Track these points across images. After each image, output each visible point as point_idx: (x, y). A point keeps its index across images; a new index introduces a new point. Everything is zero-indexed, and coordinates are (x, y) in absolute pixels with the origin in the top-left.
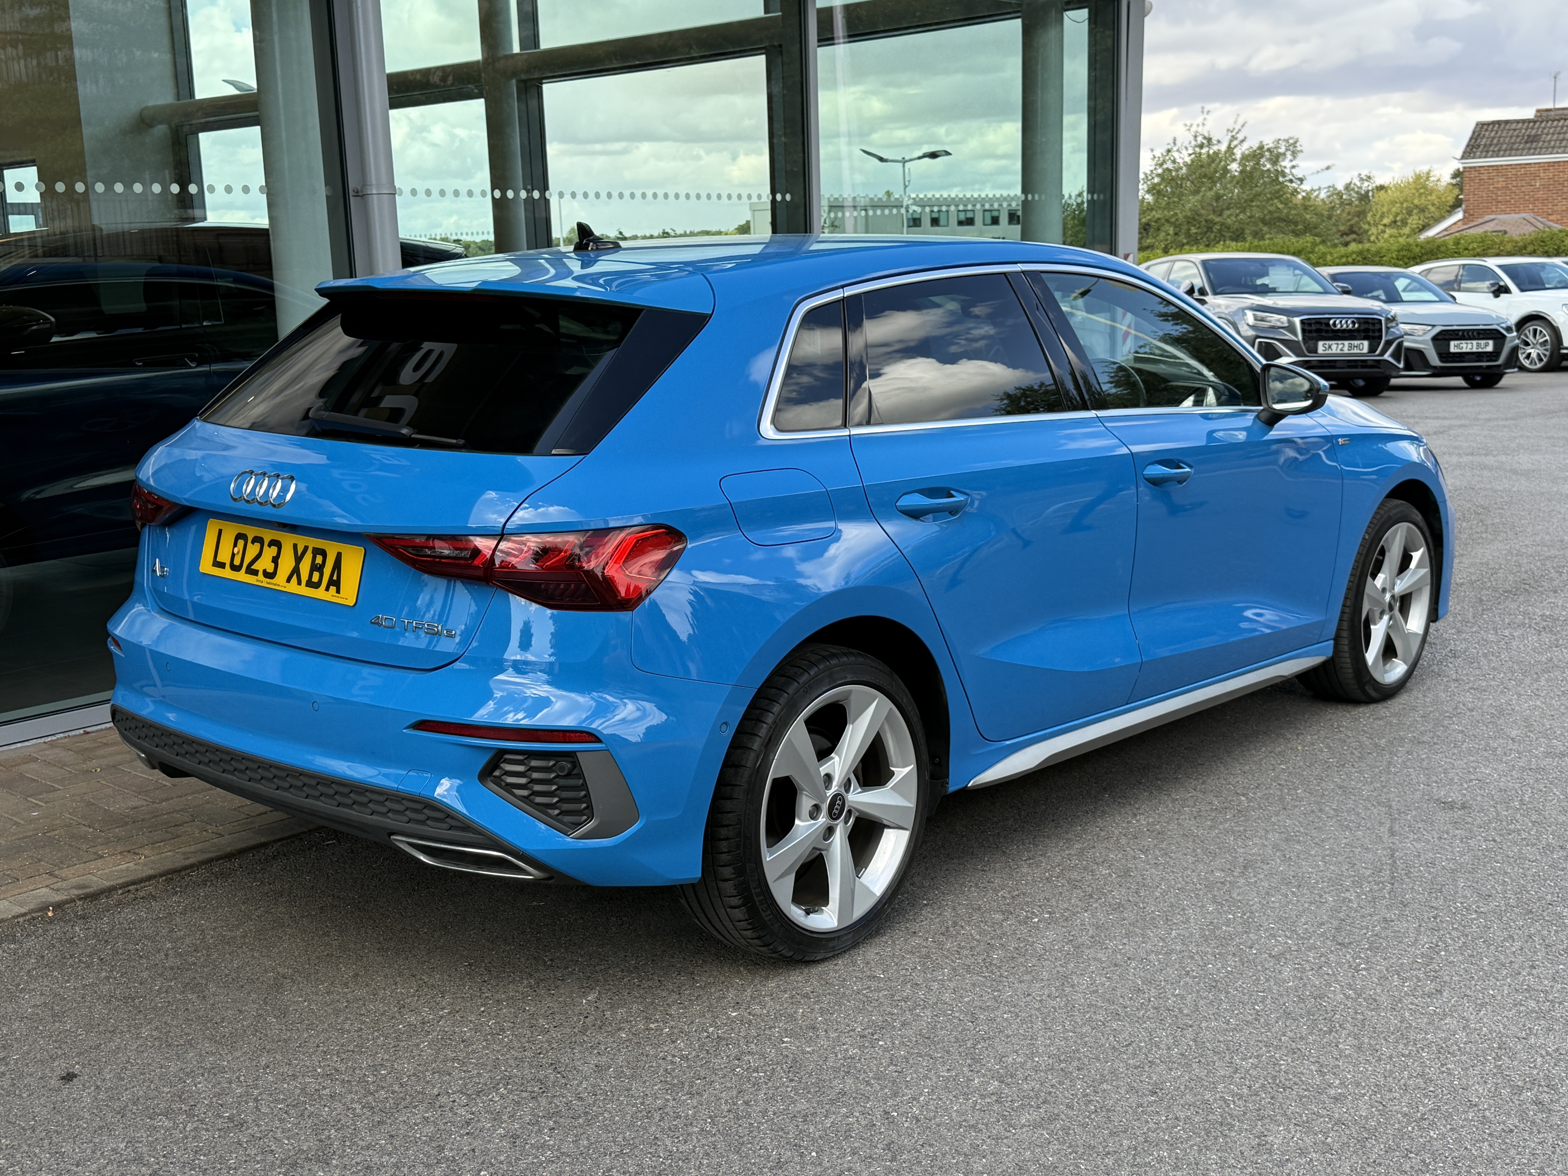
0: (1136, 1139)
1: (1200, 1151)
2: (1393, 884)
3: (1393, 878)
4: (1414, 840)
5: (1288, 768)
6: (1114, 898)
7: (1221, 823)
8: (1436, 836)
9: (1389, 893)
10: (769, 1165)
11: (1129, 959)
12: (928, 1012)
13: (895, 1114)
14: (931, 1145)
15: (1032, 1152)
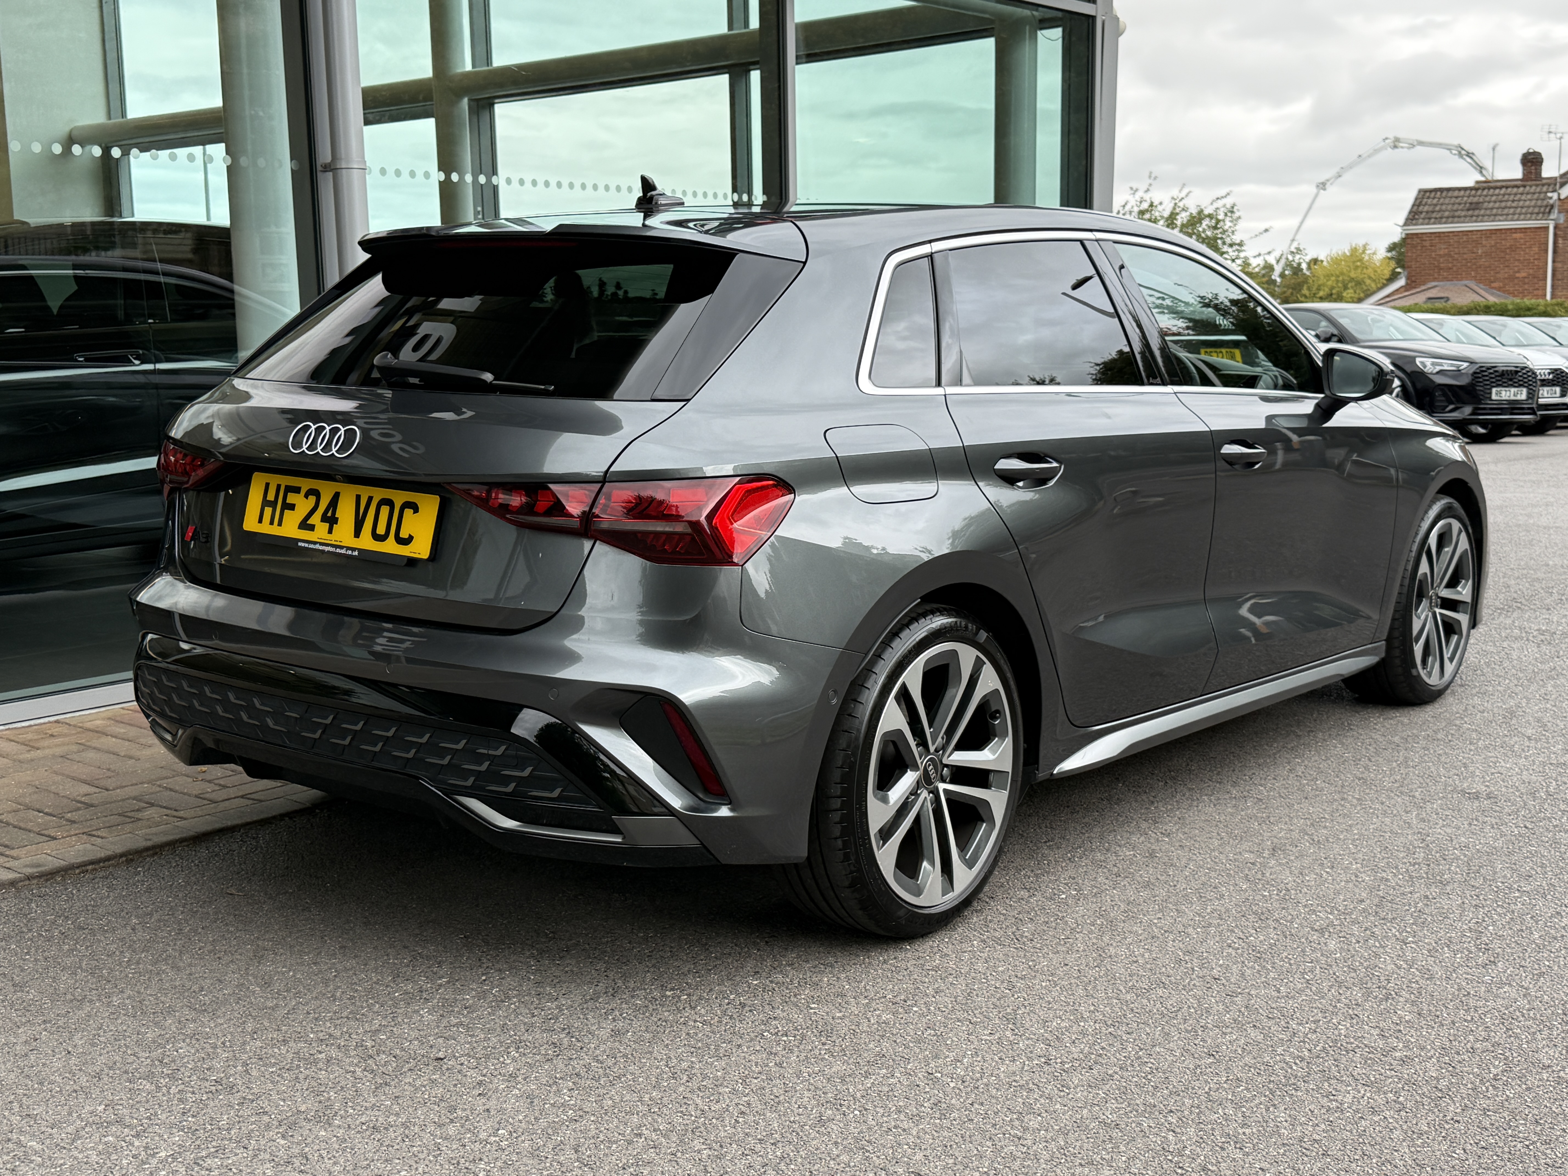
0: (1198, 1098)
1: (1267, 1110)
2: (1429, 865)
3: (1428, 860)
4: (1444, 826)
5: (1303, 761)
6: (1141, 876)
7: (1243, 810)
8: (1466, 823)
9: (1427, 873)
10: (810, 1123)
11: (1166, 932)
13: (939, 1075)
14: (982, 1104)
15: (1090, 1111)
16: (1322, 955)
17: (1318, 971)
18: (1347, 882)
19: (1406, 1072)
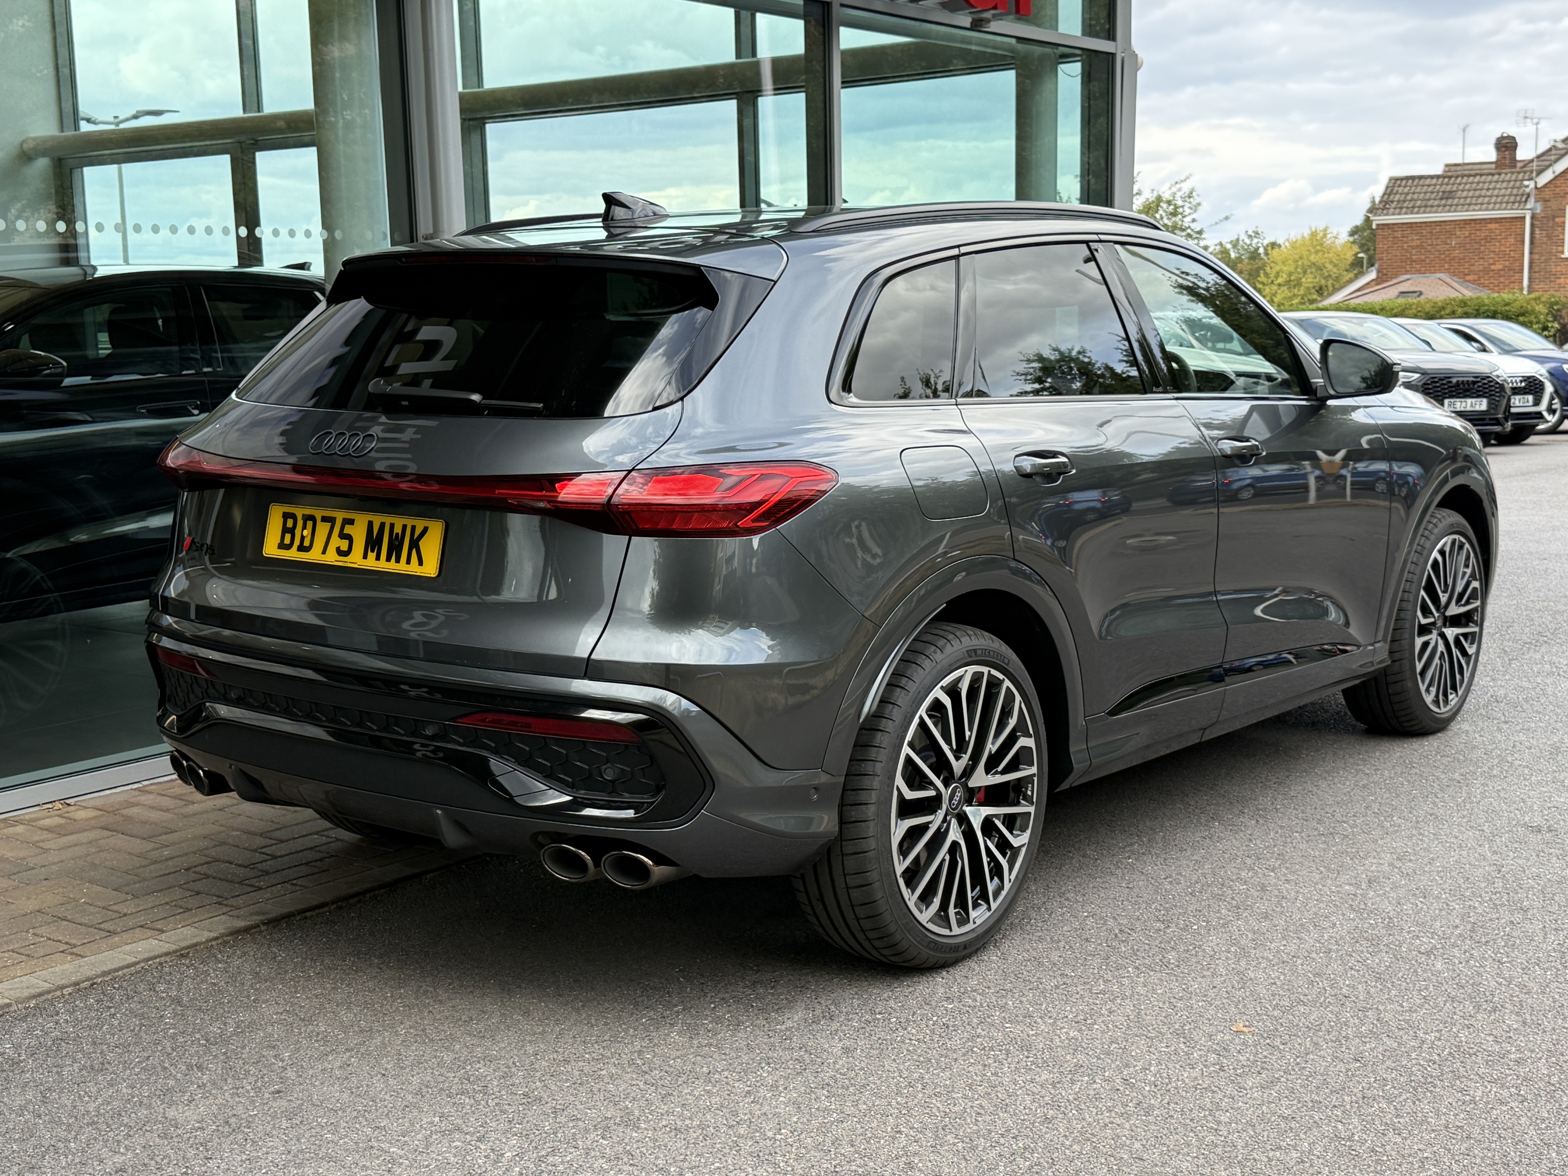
0: (1355, 1095)
1: (1414, 1103)
2: (1508, 894)
3: (1507, 889)
4: (1515, 857)
5: (1376, 799)
7: (1333, 846)
8: (1534, 854)
9: (1508, 901)
10: (1038, 1120)
11: (1293, 957)
12: (1127, 1001)
13: (1134, 1081)
14: (1177, 1103)
15: (1268, 1107)
16: (1433, 975)
17: (1431, 989)
18: (1440, 910)
19: (1522, 1071)
